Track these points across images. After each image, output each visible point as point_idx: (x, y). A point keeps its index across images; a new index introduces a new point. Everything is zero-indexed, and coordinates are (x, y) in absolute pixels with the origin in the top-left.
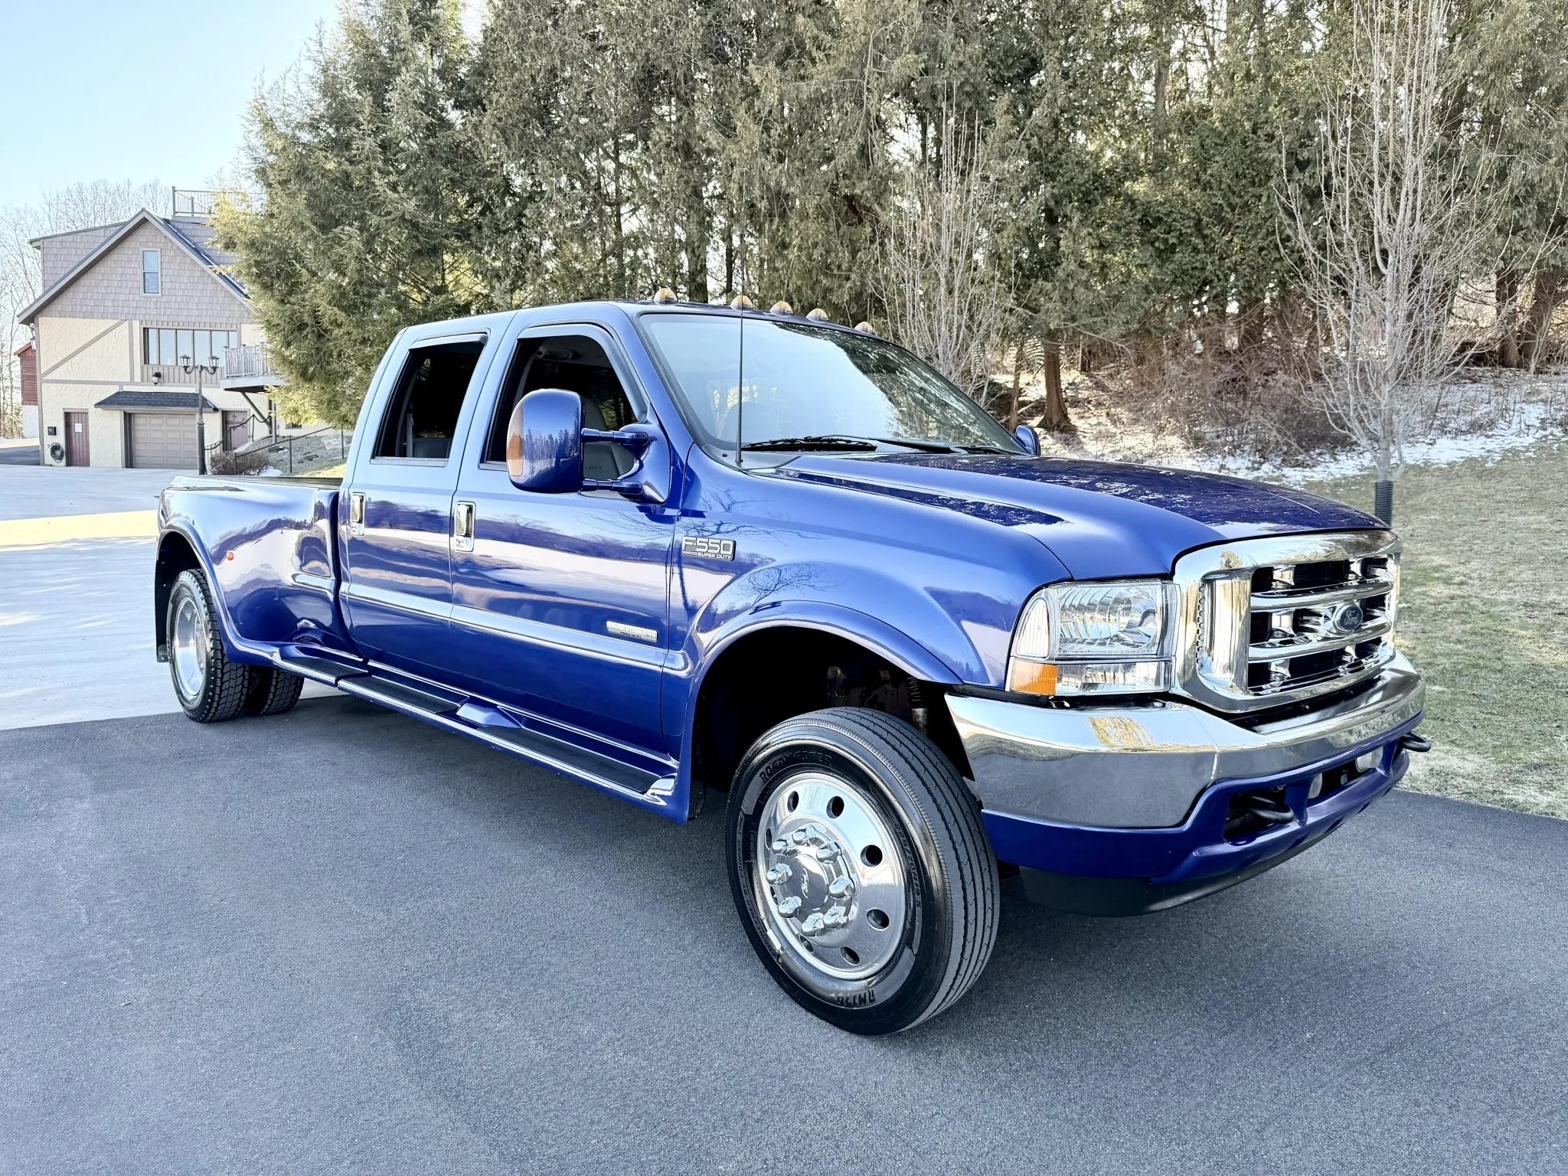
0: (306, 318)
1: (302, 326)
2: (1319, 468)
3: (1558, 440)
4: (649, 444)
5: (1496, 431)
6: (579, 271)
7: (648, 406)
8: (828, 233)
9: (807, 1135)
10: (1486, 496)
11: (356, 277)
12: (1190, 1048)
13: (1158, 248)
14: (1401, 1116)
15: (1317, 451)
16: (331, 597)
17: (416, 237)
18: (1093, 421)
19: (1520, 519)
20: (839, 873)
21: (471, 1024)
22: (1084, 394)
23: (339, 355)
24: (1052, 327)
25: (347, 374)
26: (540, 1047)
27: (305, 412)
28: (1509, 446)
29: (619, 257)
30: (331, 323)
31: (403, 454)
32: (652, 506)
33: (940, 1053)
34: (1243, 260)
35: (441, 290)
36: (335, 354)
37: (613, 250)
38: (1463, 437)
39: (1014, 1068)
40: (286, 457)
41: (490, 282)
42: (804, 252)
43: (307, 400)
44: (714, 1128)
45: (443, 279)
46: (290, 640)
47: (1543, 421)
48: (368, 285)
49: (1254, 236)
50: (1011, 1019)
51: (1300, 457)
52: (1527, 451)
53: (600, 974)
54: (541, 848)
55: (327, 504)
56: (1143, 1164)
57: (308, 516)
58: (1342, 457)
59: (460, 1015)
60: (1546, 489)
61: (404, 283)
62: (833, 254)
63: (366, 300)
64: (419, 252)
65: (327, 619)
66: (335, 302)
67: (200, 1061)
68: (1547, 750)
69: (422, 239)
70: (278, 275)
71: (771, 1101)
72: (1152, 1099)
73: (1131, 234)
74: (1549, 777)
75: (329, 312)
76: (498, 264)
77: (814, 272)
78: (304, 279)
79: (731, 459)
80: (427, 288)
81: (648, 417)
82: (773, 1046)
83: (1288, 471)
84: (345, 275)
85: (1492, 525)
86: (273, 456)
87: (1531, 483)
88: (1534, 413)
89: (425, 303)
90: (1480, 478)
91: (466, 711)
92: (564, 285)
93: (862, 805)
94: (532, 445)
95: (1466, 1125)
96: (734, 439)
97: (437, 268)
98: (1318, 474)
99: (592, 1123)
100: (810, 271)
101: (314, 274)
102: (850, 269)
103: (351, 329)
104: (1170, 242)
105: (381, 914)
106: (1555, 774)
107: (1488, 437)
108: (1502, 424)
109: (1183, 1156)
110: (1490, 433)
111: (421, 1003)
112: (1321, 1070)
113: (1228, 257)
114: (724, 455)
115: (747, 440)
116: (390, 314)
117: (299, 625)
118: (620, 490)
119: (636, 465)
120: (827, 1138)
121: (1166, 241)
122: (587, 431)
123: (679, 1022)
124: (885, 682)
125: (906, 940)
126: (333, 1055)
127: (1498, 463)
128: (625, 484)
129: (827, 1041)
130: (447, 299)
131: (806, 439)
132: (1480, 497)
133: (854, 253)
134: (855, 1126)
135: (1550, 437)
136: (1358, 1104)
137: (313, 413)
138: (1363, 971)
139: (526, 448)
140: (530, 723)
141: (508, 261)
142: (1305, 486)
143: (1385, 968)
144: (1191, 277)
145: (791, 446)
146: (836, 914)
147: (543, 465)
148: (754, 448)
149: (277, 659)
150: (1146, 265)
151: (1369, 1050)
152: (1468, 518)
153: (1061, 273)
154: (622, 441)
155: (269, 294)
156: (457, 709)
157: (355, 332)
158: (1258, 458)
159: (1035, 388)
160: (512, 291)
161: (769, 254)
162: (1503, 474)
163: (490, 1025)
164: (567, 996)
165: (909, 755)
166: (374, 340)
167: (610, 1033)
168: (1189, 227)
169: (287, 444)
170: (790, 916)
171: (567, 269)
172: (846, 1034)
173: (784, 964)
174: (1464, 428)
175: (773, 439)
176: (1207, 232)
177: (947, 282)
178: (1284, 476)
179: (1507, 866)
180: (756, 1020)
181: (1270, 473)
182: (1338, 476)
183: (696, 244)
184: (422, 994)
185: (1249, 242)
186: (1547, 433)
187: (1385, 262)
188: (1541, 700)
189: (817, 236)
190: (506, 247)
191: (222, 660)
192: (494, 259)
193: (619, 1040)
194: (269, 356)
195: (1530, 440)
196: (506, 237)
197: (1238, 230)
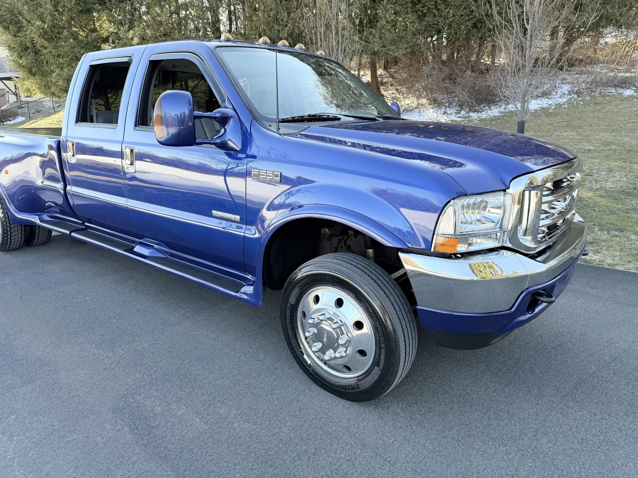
0: (28, 44)
1: (27, 48)
2: (484, 113)
3: (576, 100)
4: (229, 120)
5: (552, 96)
6: (160, 21)
7: (226, 98)
8: (277, 4)
9: (339, 460)
10: (550, 124)
11: (51, 23)
12: (495, 394)
13: (419, 15)
14: (590, 422)
15: (483, 105)
16: (62, 192)
17: (79, 4)
18: (390, 92)
19: (565, 134)
20: (342, 334)
21: (166, 413)
22: (385, 80)
23: (47, 63)
24: (376, 50)
25: (53, 72)
26: (202, 423)
27: (33, 90)
28: (557, 103)
29: (178, 14)
30: (41, 47)
31: (92, 121)
32: (232, 152)
33: (388, 407)
34: (454, 20)
35: (94, 30)
36: (45, 62)
37: (176, 11)
38: (539, 99)
39: (423, 412)
40: (27, 111)
41: (118, 27)
42: (266, 13)
43: (34, 84)
44: (295, 461)
45: (94, 25)
46: (43, 212)
47: (569, 92)
48: (58, 28)
49: (459, 9)
50: (415, 386)
51: (476, 108)
52: (565, 105)
53: (223, 378)
54: (183, 311)
55: (54, 145)
56: (491, 459)
57: (45, 150)
58: (493, 108)
59: (159, 408)
60: (574, 121)
61: (75, 27)
62: (279, 14)
63: (57, 35)
64: (81, 11)
65: (60, 201)
66: (42, 36)
67: (28, 450)
68: (592, 235)
69: (82, 5)
70: (11, 22)
71: (318, 442)
72: (486, 423)
73: (408, 7)
74: (597, 248)
75: (40, 42)
76: (120, 17)
77: (271, 23)
78: (24, 25)
79: (274, 128)
80: (87, 29)
81: (227, 104)
82: (312, 410)
83: (472, 114)
84: (45, 22)
85: (554, 137)
86: (20, 111)
87: (568, 118)
88: (566, 88)
89: (87, 37)
90: (547, 116)
91: (137, 249)
92: (153, 28)
93: (351, 301)
94: (167, 119)
95: (618, 424)
96: (275, 117)
97: (91, 20)
98: (483, 115)
99: (235, 464)
100: (269, 22)
101: (29, 22)
102: (287, 22)
103: (52, 50)
104: (424, 12)
105: (110, 353)
106: (598, 246)
107: (549, 98)
108: (554, 93)
109: (507, 453)
110: (550, 97)
111: (138, 403)
112: (552, 401)
113: (448, 19)
114: (270, 126)
115: (283, 116)
116: (70, 42)
117: (47, 204)
118: (215, 144)
119: (223, 131)
120: (348, 461)
121: (422, 11)
122: (197, 113)
123: (266, 402)
124: (351, 236)
125: (376, 362)
126: (98, 438)
127: (553, 110)
128: (218, 141)
129: (336, 406)
130: (97, 35)
131: (309, 116)
132: (548, 124)
133: (289, 14)
134: (359, 452)
135: (573, 99)
136: (572, 417)
137: (37, 91)
138: (555, 348)
139: (164, 122)
140: (172, 255)
141: (125, 16)
142: (479, 121)
143: (562, 346)
144: (433, 28)
145: (301, 120)
146: (341, 352)
147: (173, 130)
148: (284, 121)
149: (38, 222)
150: (414, 22)
151: (568, 389)
152: (544, 134)
153: (379, 25)
154: (215, 118)
155: (7, 32)
156: (134, 247)
157: (53, 51)
158: (459, 109)
159: (367, 77)
160: (129, 31)
161: (250, 14)
162: (556, 114)
163: (175, 412)
164: (210, 392)
165: (375, 278)
166: (64, 55)
167: (235, 411)
168: (432, 5)
169: (26, 105)
170: (317, 352)
171: (155, 20)
172: (344, 401)
173: (313, 370)
174: (540, 95)
175: (293, 116)
176: (440, 7)
177: (336, 29)
178: (470, 116)
179: (595, 291)
180: (302, 397)
181: (465, 115)
182: (492, 116)
183: (215, 8)
184: (138, 398)
185: (457, 12)
186: (571, 97)
187: (528, 23)
188: (585, 213)
189: (272, 6)
190: (124, 9)
191: (9, 222)
192: (119, 15)
193: (239, 415)
194: (12, 63)
195: (565, 100)
196: (124, 4)
197: (453, 7)
